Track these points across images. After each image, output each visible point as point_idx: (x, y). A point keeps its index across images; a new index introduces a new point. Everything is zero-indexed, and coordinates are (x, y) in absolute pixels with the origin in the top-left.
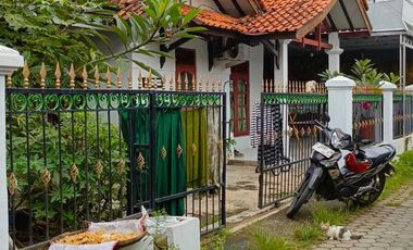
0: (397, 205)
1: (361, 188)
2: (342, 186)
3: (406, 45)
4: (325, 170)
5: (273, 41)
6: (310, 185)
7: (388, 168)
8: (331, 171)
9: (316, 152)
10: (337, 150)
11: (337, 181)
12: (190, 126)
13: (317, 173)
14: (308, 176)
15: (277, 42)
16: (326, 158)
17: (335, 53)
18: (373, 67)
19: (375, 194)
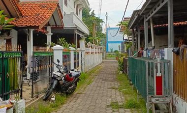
0: (81, 93)
1: (70, 88)
2: (63, 87)
3: (77, 33)
4: (58, 81)
5: (27, 30)
6: (53, 87)
7: (78, 79)
8: (60, 81)
9: (54, 74)
10: (62, 73)
11: (62, 85)
12: (11, 65)
13: (55, 82)
14: (52, 84)
15: (28, 30)
16: (58, 77)
17: (49, 35)
18: (66, 41)
19: (74, 89)
